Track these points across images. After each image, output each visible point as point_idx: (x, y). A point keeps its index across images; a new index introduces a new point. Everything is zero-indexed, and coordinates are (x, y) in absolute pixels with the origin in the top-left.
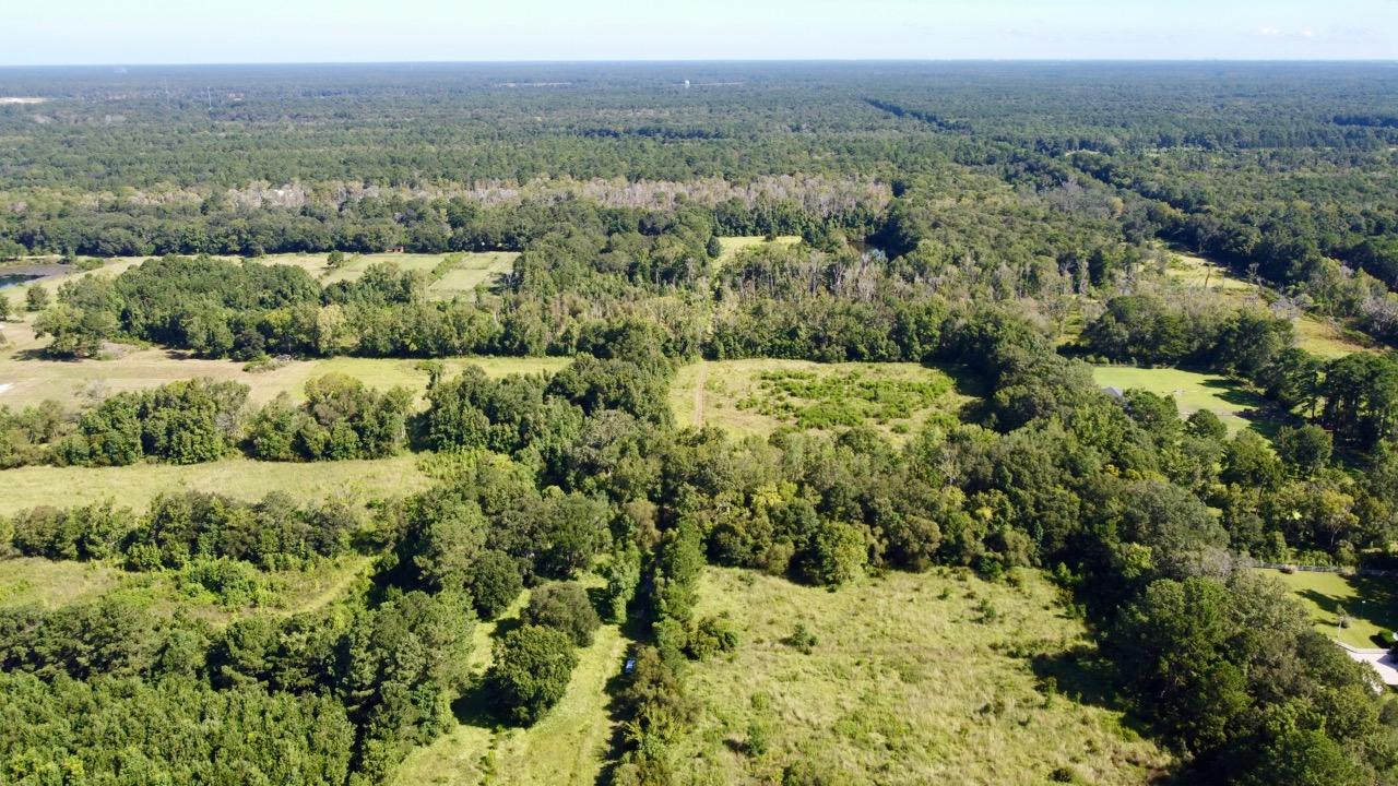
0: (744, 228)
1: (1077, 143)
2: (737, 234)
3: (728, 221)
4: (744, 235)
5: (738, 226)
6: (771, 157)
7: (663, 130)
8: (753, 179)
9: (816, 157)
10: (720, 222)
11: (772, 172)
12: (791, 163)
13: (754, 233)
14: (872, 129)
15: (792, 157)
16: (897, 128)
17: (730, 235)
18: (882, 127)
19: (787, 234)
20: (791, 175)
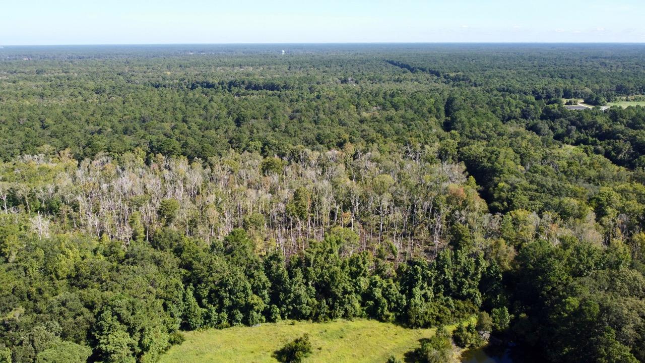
0: (247, 309)
1: (562, 94)
2: (232, 320)
3: (215, 297)
4: (246, 322)
5: (235, 305)
6: (322, 115)
7: (246, 82)
8: (296, 157)
9: (364, 114)
10: (199, 299)
11: (319, 139)
12: (342, 123)
13: (268, 316)
14: (399, 80)
15: (342, 114)
16: (417, 80)
17: (219, 325)
18: (405, 79)
19: (331, 317)
20: (341, 145)
